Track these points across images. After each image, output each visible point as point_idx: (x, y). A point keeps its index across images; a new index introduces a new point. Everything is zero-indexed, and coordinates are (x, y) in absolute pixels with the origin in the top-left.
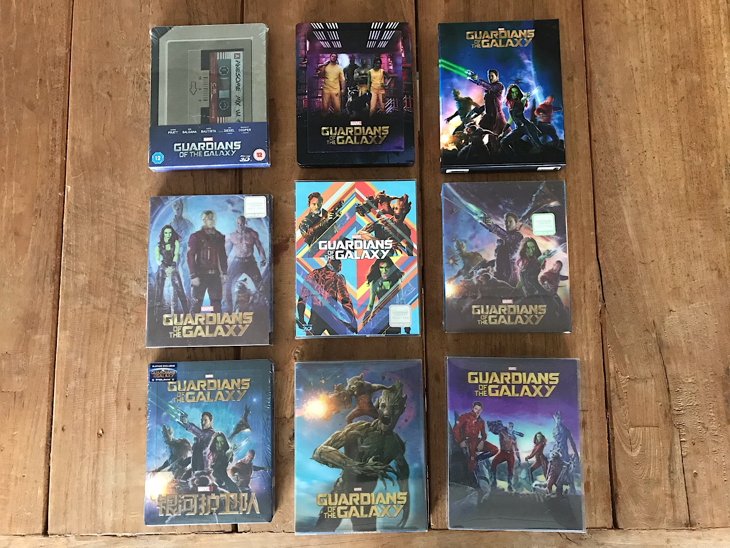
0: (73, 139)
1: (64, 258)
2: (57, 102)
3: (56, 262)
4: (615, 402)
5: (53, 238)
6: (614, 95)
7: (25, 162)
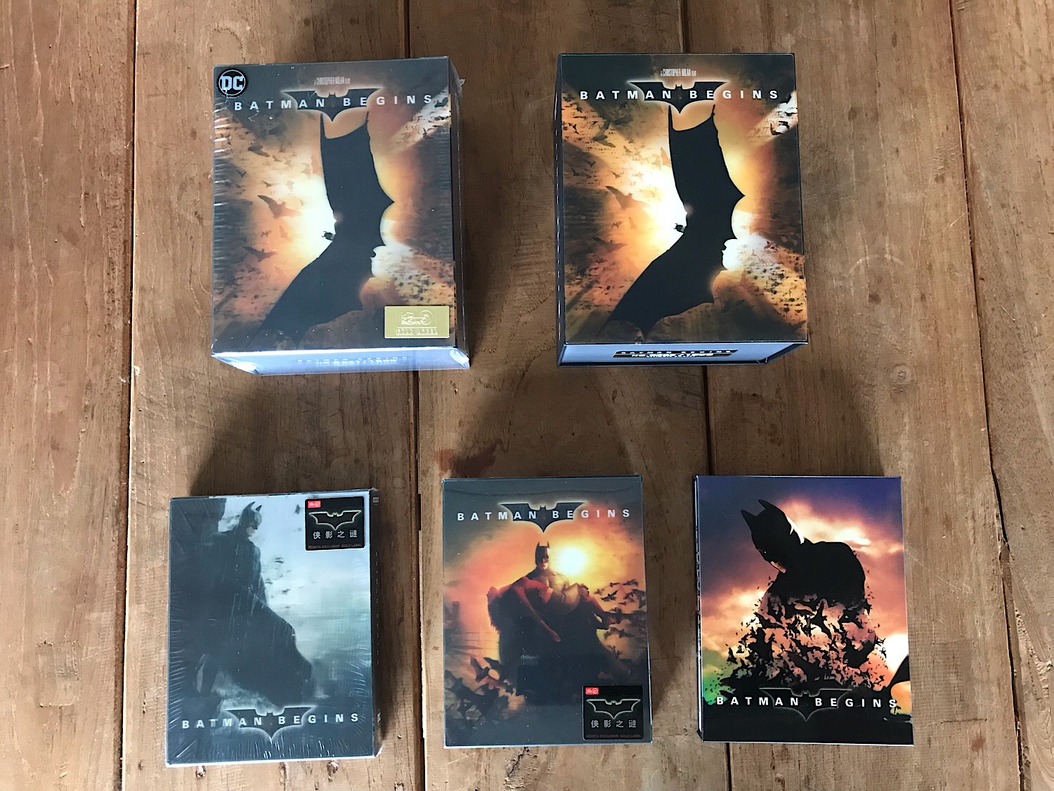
0: (142, 289)
1: (133, 485)
2: (114, 229)
3: (120, 492)
4: (1029, 705)
5: (115, 452)
6: (1012, 204)
7: (66, 329)
